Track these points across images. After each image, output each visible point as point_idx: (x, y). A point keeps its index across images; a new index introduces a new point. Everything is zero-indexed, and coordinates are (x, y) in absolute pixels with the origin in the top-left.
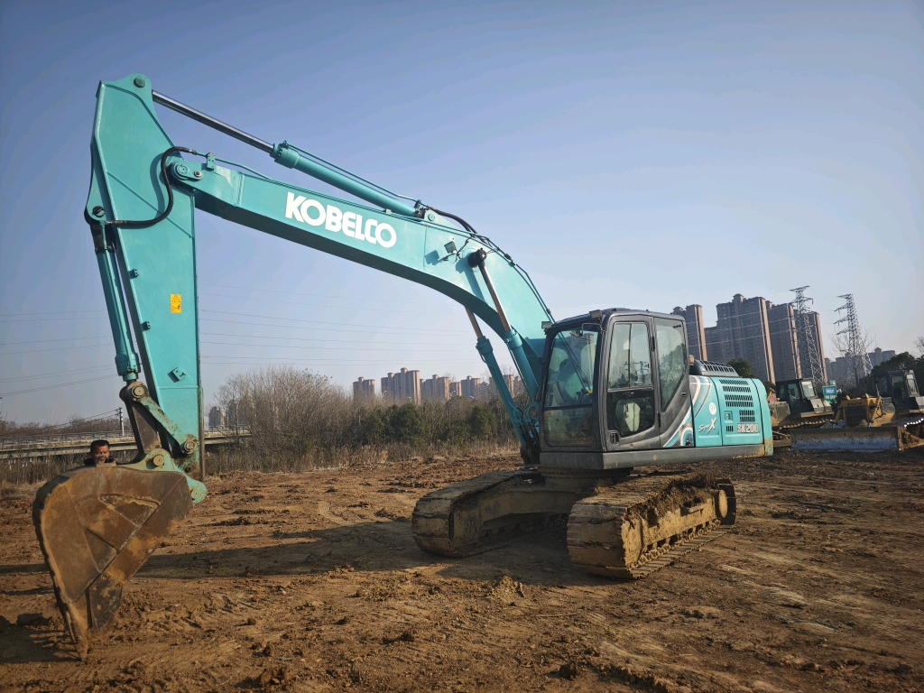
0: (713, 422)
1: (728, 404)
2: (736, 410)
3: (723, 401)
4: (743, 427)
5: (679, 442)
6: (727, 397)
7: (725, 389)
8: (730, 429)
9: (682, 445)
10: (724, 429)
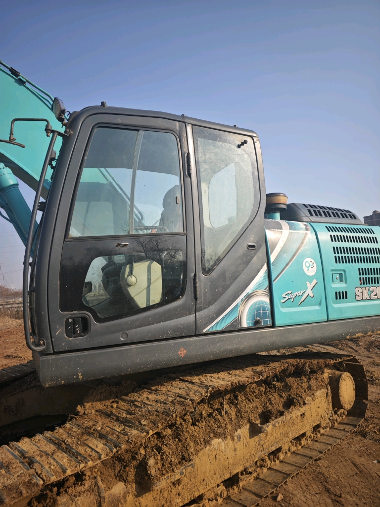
0: (310, 286)
1: (338, 260)
2: (352, 269)
3: (329, 256)
4: (365, 291)
5: (238, 321)
6: (335, 250)
7: (333, 239)
8: (341, 296)
9: (245, 324)
10: (331, 296)
